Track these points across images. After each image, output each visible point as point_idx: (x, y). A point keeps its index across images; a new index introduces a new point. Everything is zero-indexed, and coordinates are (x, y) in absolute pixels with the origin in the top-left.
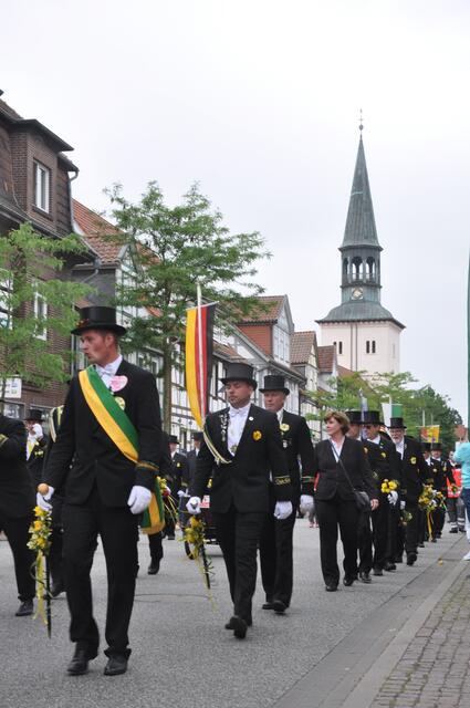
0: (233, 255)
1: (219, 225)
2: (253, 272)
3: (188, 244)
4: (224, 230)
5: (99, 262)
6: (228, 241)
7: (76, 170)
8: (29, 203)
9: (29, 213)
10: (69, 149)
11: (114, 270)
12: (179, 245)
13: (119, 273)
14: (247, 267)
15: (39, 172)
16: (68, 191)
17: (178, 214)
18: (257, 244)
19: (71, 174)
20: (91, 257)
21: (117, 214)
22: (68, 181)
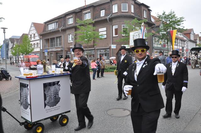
0: (179, 21)
1: (176, 16)
2: (183, 24)
3: (171, 20)
4: (177, 17)
5: (156, 25)
6: (178, 19)
7: (151, 11)
8: (142, 17)
9: (143, 18)
10: (150, 7)
11: (159, 27)
12: (169, 20)
13: (160, 27)
14: (182, 23)
15: (144, 12)
16: (150, 14)
17: (169, 15)
18: (184, 18)
19: (151, 12)
20: (154, 25)
21: (158, 16)
22: (150, 13)
